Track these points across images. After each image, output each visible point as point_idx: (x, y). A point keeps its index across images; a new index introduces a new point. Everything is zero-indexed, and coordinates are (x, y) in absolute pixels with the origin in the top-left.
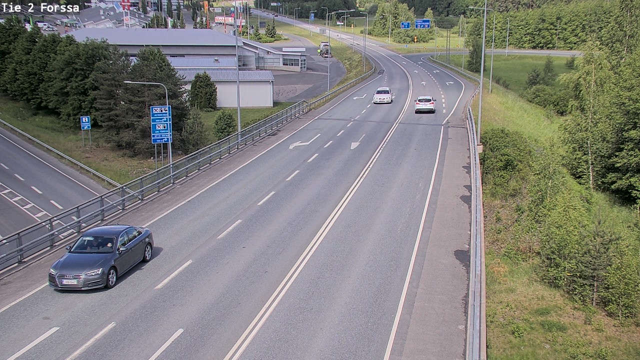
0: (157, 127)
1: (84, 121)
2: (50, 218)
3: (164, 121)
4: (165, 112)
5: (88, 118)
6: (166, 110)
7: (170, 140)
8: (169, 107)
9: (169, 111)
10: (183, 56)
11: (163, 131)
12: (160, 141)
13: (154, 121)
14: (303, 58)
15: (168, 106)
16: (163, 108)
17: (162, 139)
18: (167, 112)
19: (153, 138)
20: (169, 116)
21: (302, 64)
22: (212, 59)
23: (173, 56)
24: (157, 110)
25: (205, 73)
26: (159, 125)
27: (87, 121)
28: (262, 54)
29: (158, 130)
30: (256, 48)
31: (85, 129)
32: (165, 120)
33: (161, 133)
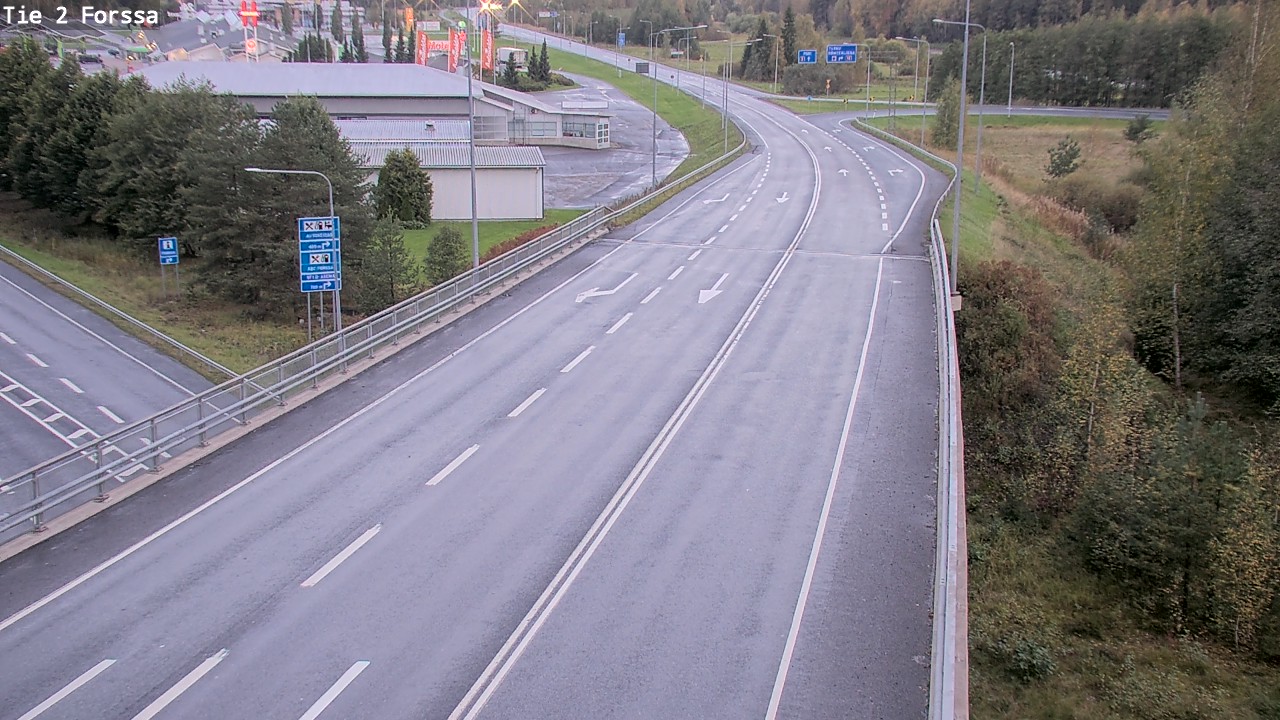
0: (312, 259)
1: (165, 247)
2: (96, 441)
3: (325, 247)
4: (327, 229)
5: (173, 240)
6: (329, 226)
7: (336, 285)
8: (336, 220)
9: (336, 227)
10: (363, 116)
11: (324, 268)
12: (316, 287)
13: (305, 247)
14: (603, 122)
15: (332, 217)
16: (323, 222)
17: (322, 283)
18: (331, 229)
19: (302, 282)
20: (337, 237)
21: (600, 133)
22: (421, 124)
23: (343, 117)
24: (310, 225)
25: (407, 151)
26: (315, 256)
27: (171, 247)
28: (521, 114)
29: (313, 266)
30: (509, 102)
31: (168, 263)
32: (328, 244)
33: (320, 271)
